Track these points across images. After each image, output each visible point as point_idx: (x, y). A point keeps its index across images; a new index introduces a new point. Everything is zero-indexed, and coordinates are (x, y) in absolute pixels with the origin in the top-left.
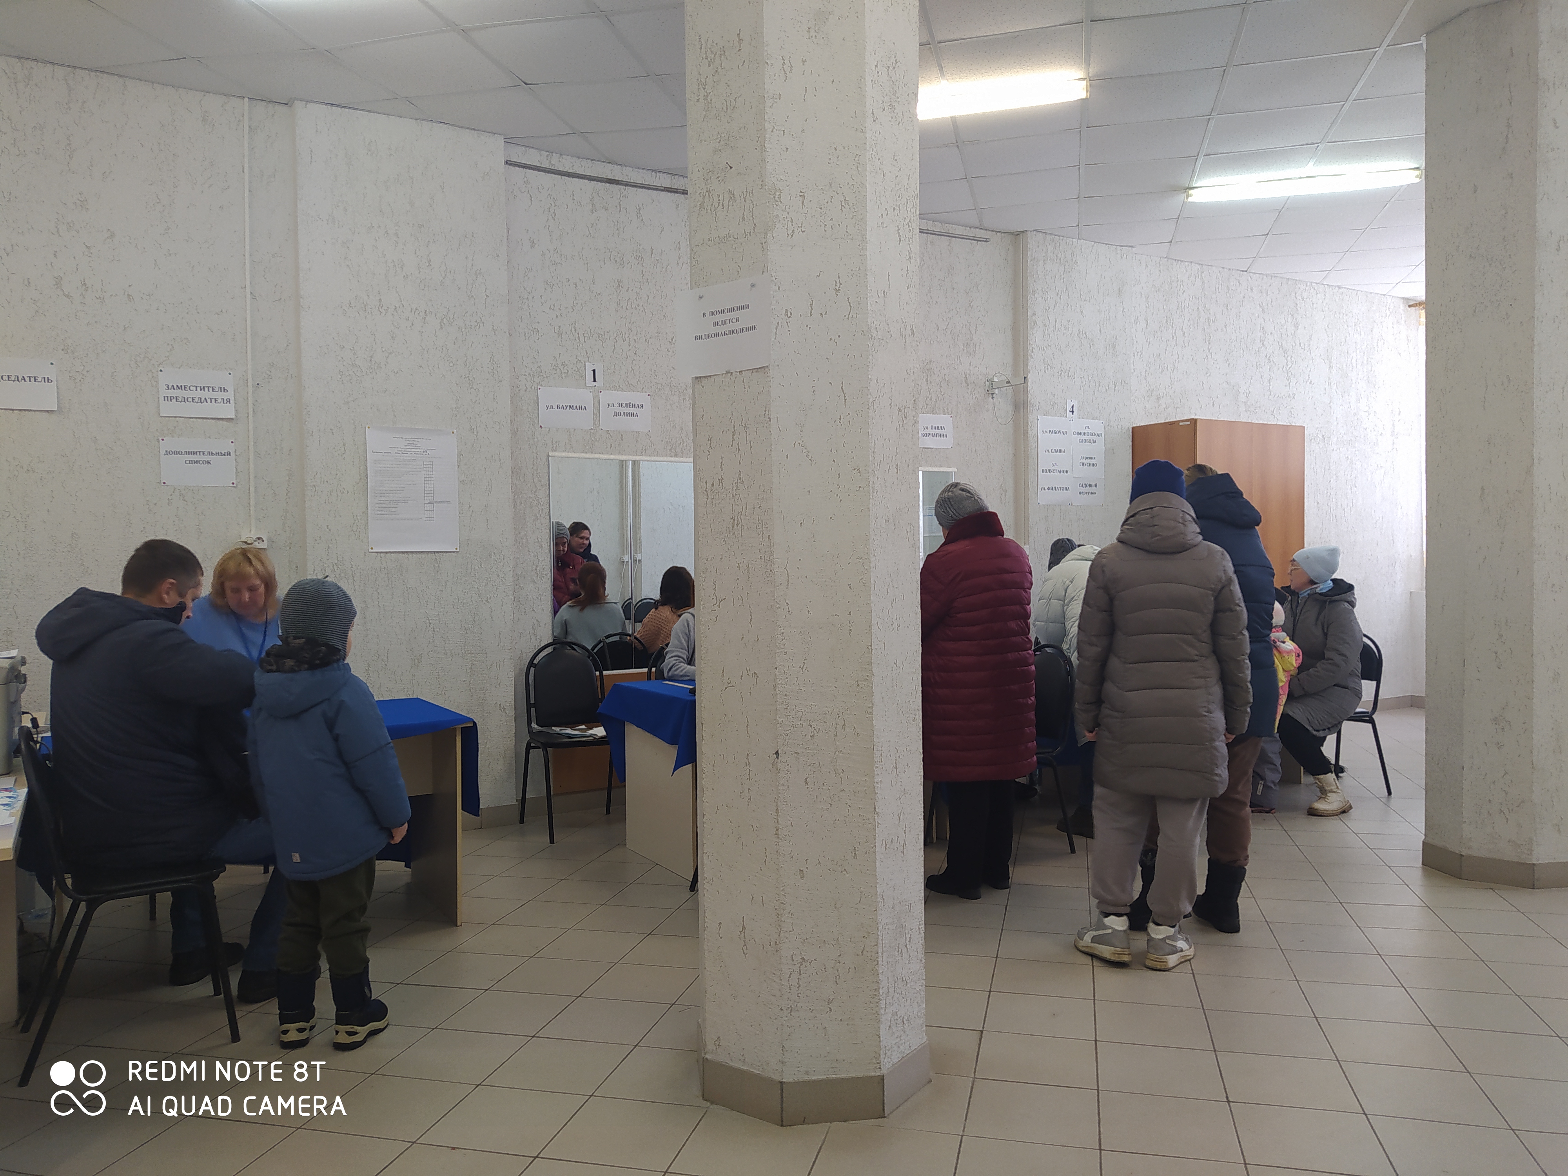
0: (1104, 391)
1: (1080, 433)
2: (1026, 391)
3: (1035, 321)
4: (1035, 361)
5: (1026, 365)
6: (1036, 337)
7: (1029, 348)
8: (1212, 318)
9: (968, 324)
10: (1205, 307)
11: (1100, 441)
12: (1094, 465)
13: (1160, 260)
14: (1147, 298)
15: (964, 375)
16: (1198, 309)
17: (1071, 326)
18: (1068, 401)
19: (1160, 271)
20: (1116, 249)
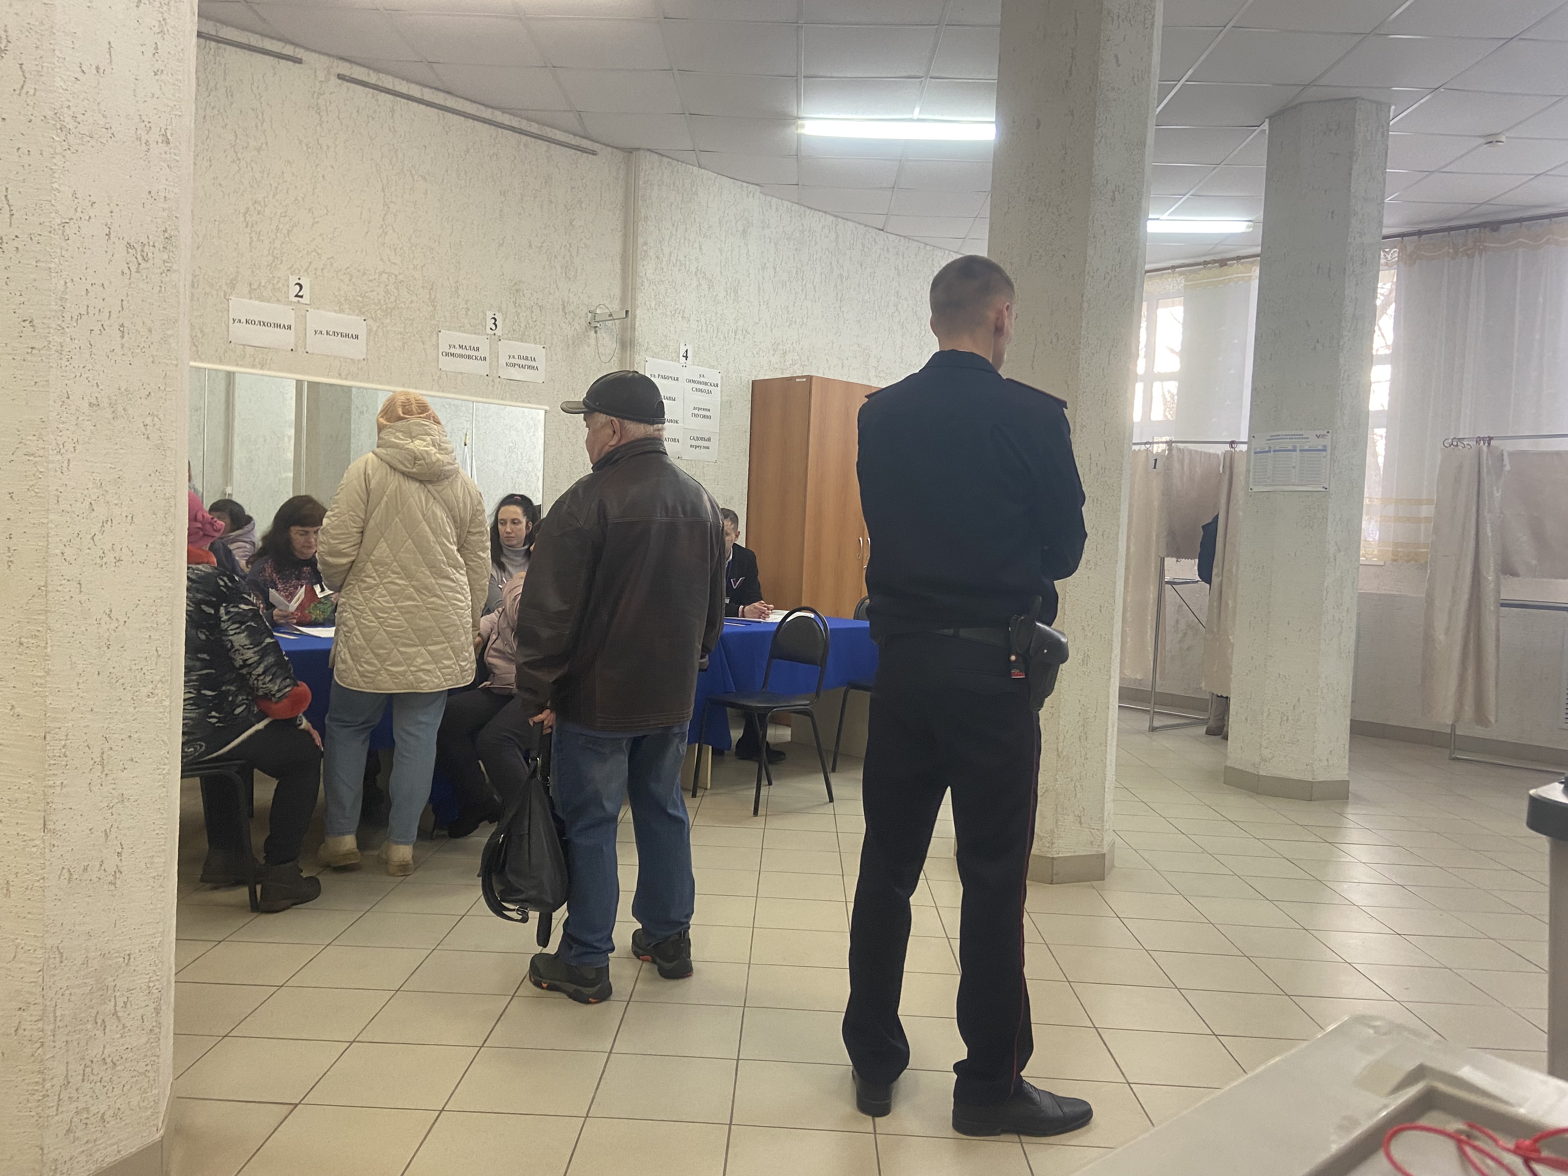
0: (722, 338)
1: (694, 382)
2: (633, 328)
3: (646, 252)
4: (645, 297)
5: (634, 299)
6: (647, 269)
7: (639, 281)
8: (845, 274)
9: (568, 245)
10: (838, 262)
11: (717, 391)
12: (709, 417)
13: (792, 206)
14: (776, 244)
15: (561, 303)
16: (831, 264)
17: (688, 263)
18: (682, 345)
19: (791, 217)
20: (742, 185)
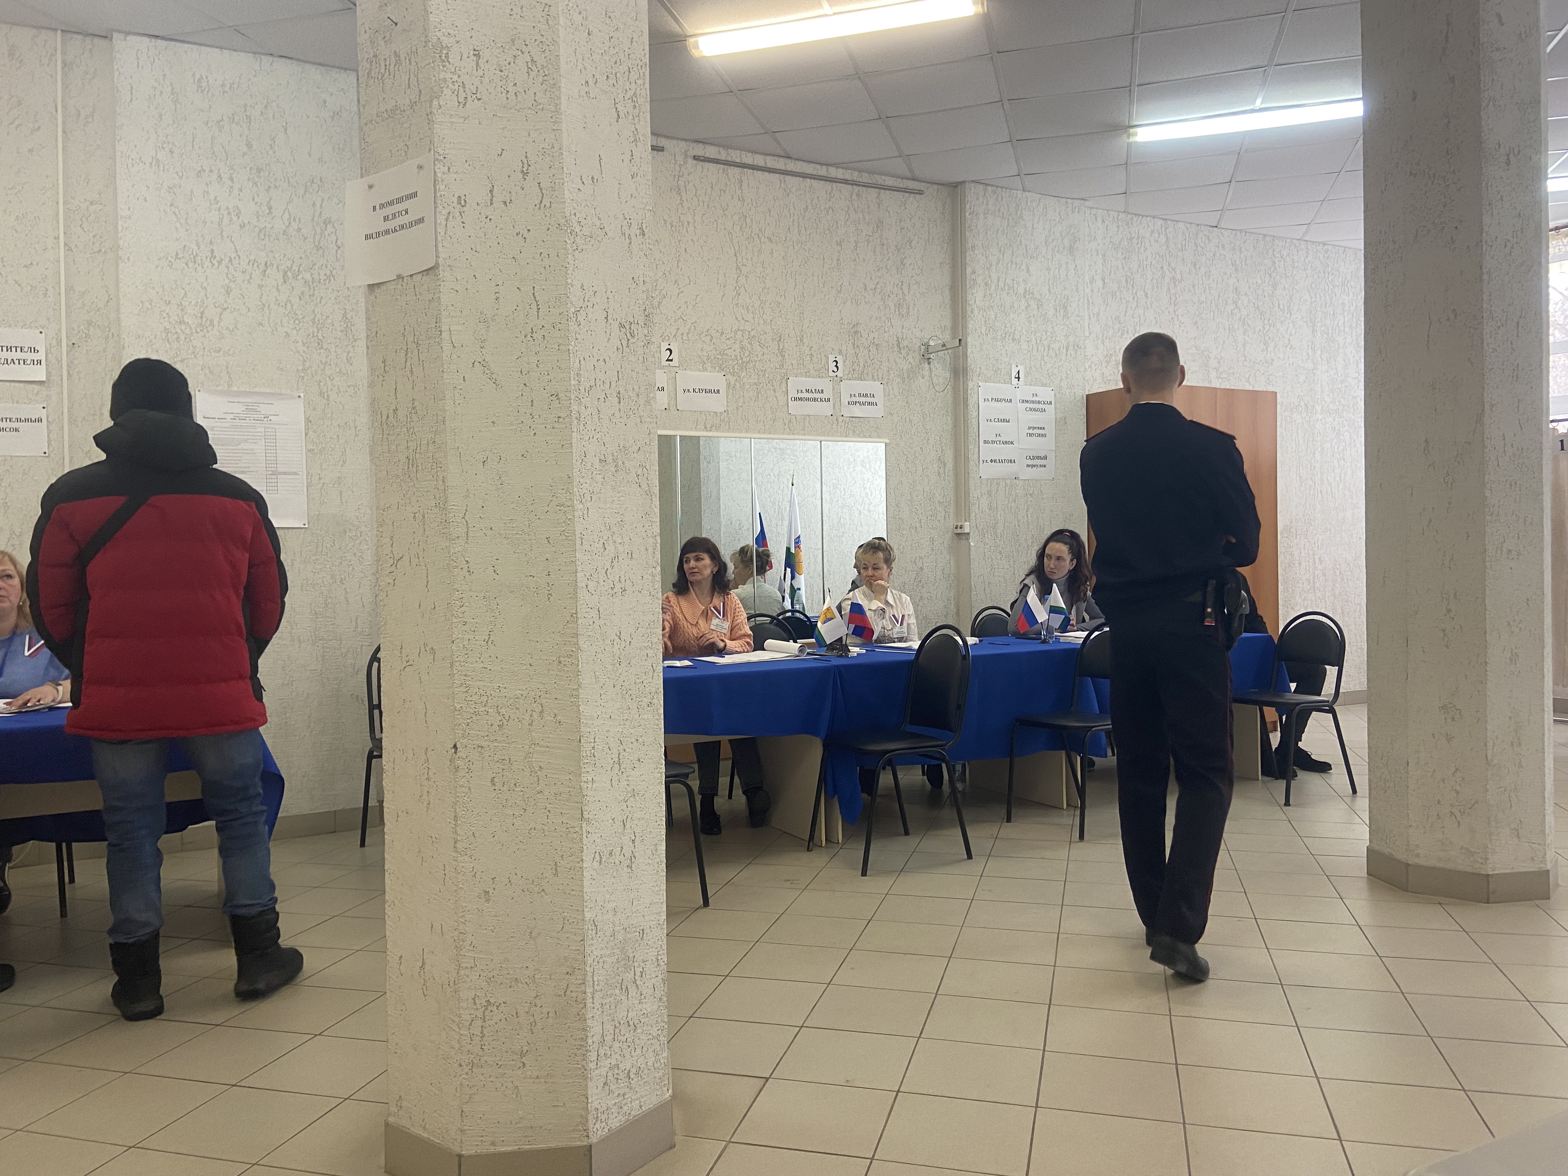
0: (1053, 355)
1: (1027, 401)
2: (965, 355)
3: (974, 280)
4: (976, 324)
5: (965, 327)
6: (976, 297)
7: (969, 309)
8: (1179, 277)
9: (900, 284)
10: (1169, 265)
11: (1050, 409)
12: (1044, 436)
13: (1119, 215)
14: (1104, 256)
15: (896, 339)
16: (1162, 268)
17: (1015, 285)
18: (1014, 366)
19: (1118, 227)
20: (1066, 202)
